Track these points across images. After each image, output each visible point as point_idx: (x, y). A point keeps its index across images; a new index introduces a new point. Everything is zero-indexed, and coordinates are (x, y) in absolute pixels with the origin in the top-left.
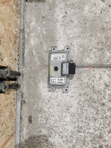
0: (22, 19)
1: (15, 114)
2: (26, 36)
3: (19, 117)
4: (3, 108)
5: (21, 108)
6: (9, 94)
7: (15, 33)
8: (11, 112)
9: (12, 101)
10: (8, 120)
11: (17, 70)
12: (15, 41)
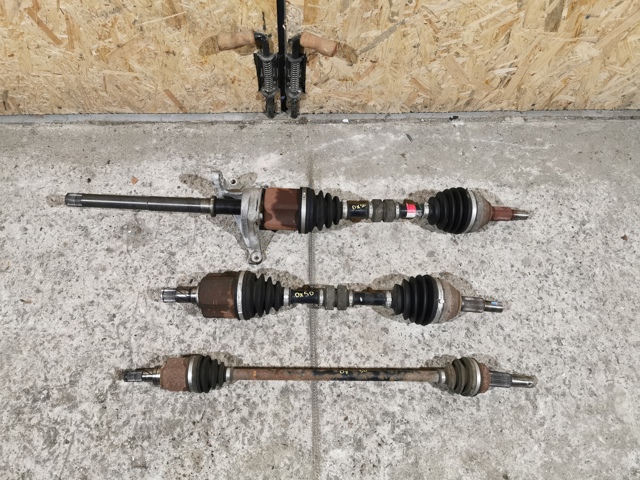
0: (403, 117)
1: (219, 111)
2: (368, 125)
3: (214, 119)
4: (233, 90)
5: (231, 122)
6: (258, 98)
7: (371, 103)
8: (224, 104)
9: (245, 105)
10: (211, 100)
11: (302, 111)
12: (355, 105)
